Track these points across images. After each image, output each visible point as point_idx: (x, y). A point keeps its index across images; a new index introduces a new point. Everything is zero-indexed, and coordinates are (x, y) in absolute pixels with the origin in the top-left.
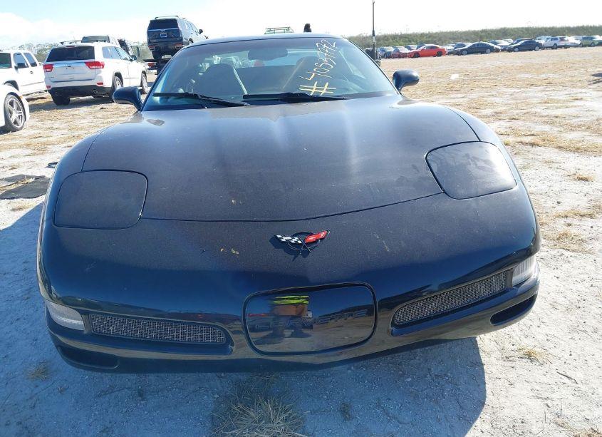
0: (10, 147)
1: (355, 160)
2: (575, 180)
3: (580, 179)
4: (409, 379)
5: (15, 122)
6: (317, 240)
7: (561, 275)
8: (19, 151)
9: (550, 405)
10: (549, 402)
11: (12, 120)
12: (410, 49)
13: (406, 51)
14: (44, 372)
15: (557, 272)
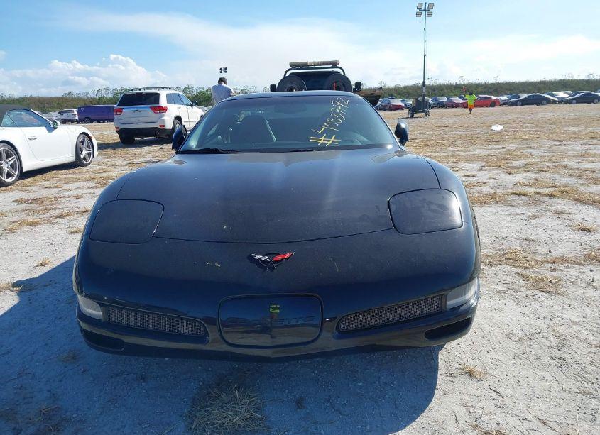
0: (76, 180)
1: (331, 199)
2: (578, 230)
3: (583, 230)
4: (361, 384)
5: (85, 158)
6: (282, 259)
7: (527, 312)
8: (84, 184)
9: (472, 411)
10: (472, 410)
11: (82, 156)
12: (463, 99)
13: (460, 101)
14: (74, 357)
15: (525, 310)
